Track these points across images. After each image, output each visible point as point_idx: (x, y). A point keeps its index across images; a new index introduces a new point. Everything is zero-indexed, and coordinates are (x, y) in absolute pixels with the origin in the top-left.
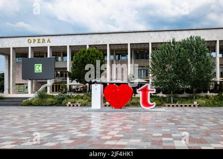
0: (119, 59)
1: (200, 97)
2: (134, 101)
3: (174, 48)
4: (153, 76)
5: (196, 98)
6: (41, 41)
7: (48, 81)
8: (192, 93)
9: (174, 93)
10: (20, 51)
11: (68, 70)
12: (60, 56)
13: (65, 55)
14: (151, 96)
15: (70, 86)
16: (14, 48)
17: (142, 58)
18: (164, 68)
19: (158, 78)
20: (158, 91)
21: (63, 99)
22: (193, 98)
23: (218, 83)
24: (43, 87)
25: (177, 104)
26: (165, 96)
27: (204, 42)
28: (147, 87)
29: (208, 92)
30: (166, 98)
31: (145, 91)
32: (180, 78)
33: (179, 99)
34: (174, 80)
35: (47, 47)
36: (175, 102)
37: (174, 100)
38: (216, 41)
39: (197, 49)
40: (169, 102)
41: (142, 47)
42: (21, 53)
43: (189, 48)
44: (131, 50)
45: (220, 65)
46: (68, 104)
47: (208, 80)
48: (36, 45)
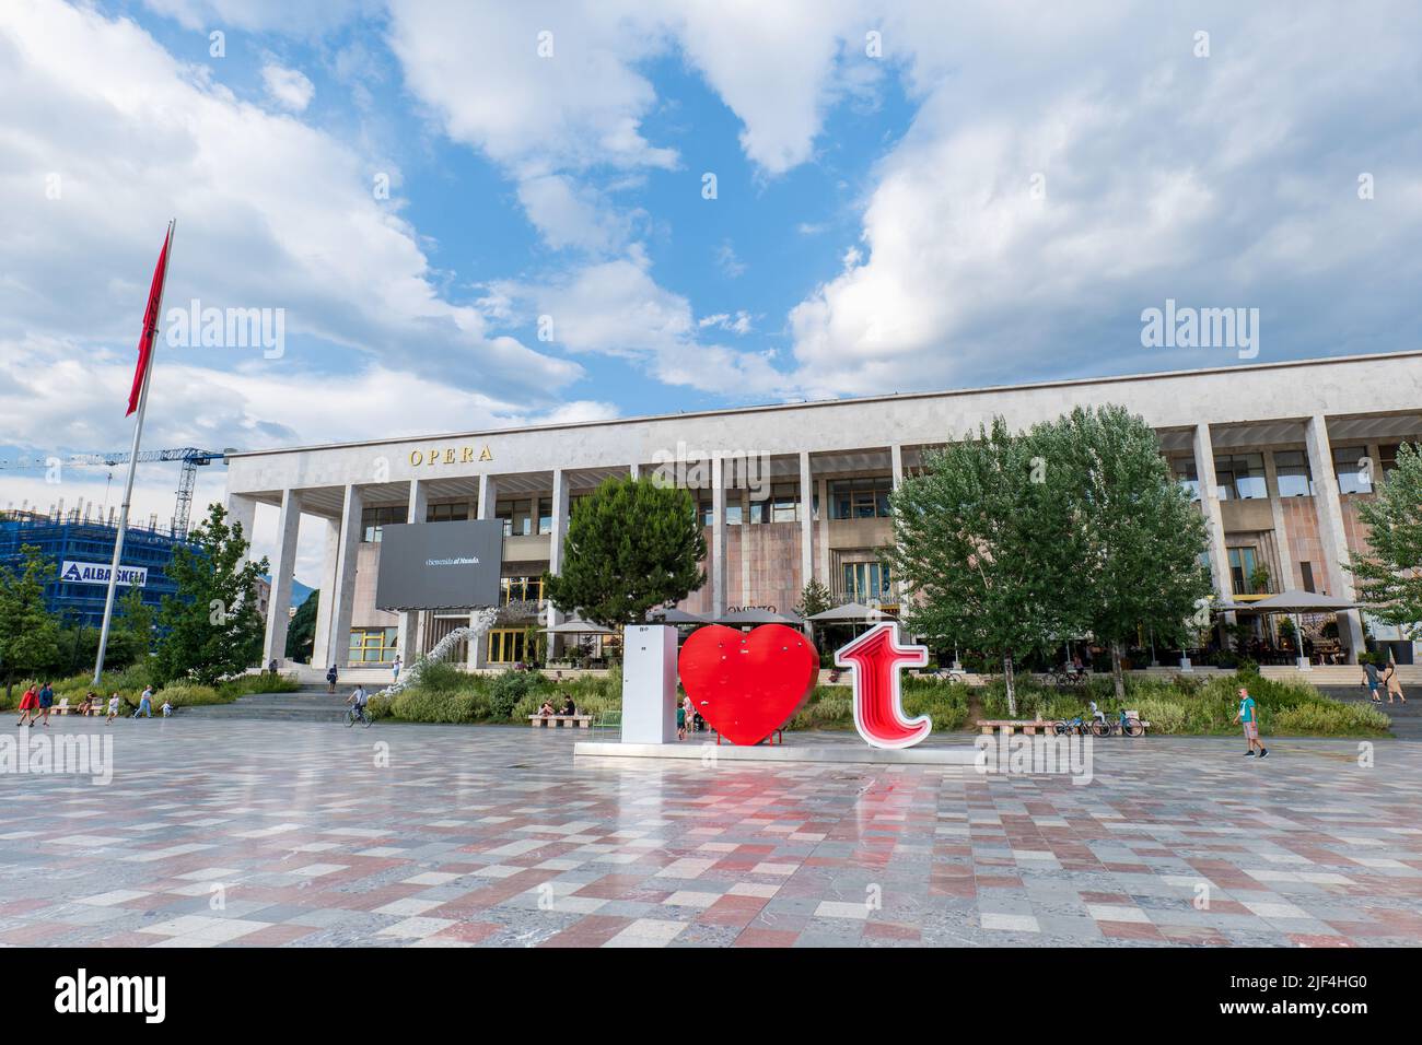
0: (765, 519)
1: (1148, 688)
2: (827, 704)
3: (1003, 463)
4: (911, 591)
5: (1129, 691)
6: (459, 456)
7: (474, 616)
8: (1108, 668)
9: (1017, 669)
10: (381, 499)
11: (554, 570)
12: (527, 512)
13: (545, 510)
14: (909, 684)
15: (559, 636)
16: (357, 488)
17: (865, 512)
18: (962, 552)
19: (937, 600)
20: (942, 659)
21: (519, 693)
22: (1112, 692)
23: (1231, 617)
24: (446, 641)
25: (1039, 721)
26: (974, 680)
27: (1142, 433)
28: (883, 637)
29: (1186, 662)
30: (982, 690)
31: (875, 657)
32: (1041, 596)
33: (1047, 694)
34: (1014, 603)
35: (476, 480)
36: (1026, 710)
37: (1019, 704)
38: (1193, 429)
39: (1109, 462)
40: (999, 712)
41: (865, 465)
42: (382, 507)
43: (1070, 461)
44: (815, 482)
45: (1227, 534)
46: (536, 719)
47: (1181, 605)
48: (440, 471)
